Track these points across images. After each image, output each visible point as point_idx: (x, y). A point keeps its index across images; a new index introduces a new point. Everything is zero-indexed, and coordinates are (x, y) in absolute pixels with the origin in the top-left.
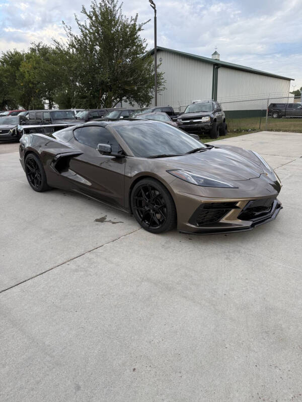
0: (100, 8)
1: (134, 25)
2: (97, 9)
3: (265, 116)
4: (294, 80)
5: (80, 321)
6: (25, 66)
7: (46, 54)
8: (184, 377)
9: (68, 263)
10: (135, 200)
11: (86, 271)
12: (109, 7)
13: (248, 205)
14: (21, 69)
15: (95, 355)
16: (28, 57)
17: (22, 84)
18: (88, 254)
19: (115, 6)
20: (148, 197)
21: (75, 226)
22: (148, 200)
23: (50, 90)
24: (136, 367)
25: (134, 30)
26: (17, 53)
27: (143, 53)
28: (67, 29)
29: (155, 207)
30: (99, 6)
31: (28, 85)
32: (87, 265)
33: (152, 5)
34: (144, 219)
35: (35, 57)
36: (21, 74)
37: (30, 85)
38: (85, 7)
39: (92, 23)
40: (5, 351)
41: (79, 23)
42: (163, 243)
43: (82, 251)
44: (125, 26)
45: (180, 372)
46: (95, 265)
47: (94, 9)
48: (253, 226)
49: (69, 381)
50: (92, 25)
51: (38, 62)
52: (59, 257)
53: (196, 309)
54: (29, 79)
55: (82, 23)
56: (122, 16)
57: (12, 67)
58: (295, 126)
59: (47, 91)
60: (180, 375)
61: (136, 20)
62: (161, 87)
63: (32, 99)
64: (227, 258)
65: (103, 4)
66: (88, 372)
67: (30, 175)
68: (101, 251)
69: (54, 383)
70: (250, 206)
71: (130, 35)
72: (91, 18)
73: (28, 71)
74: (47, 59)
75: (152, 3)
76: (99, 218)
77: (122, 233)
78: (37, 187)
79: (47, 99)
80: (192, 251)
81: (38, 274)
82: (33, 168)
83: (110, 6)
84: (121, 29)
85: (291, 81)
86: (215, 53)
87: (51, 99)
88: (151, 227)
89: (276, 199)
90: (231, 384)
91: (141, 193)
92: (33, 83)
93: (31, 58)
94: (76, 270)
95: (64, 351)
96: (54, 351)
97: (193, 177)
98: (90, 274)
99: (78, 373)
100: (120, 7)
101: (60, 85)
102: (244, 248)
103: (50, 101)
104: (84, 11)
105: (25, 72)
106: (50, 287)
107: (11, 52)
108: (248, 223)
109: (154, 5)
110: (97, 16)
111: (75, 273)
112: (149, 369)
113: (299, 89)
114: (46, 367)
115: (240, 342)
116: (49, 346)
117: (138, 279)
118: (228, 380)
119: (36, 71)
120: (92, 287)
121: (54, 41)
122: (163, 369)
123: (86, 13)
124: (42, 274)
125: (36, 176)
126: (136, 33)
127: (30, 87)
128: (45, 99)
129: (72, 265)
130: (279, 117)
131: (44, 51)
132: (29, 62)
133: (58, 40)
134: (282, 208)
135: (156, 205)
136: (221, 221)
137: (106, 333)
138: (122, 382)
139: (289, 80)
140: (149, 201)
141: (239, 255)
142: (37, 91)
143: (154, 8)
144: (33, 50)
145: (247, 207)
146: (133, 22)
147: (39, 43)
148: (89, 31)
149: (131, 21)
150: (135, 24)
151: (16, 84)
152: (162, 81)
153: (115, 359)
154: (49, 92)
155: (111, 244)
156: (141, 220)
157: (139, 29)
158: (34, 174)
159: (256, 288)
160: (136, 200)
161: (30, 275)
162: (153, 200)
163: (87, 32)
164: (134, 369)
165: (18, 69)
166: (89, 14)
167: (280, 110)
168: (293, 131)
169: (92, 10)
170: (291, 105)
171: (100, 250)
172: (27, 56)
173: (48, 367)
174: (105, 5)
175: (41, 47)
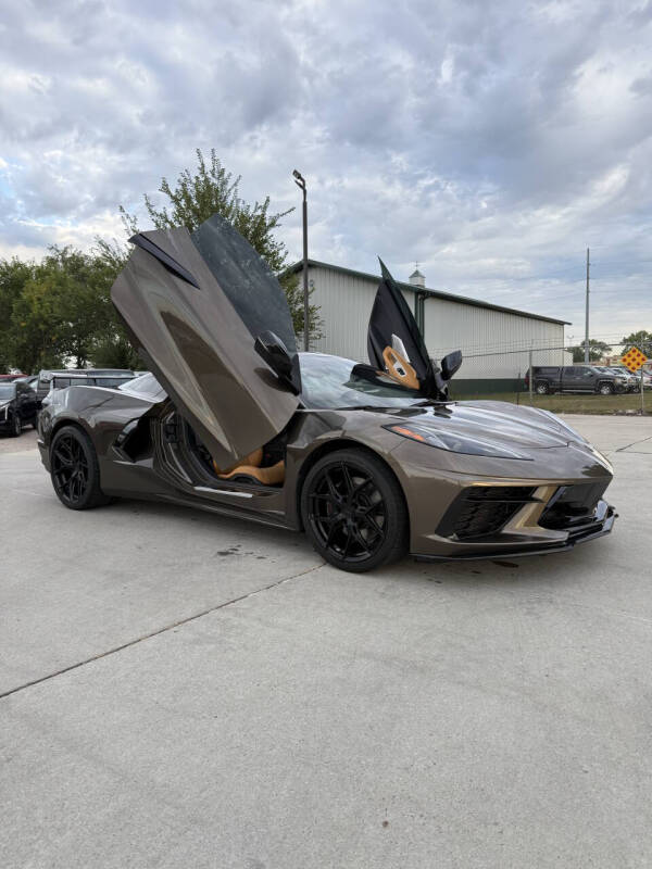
0: (196, 186)
1: (262, 217)
2: (190, 187)
3: (528, 389)
4: (569, 324)
5: (229, 735)
6: (33, 289)
7: (79, 266)
8: (509, 833)
9: (175, 629)
10: (311, 500)
11: (220, 642)
12: (213, 184)
13: (558, 495)
14: (25, 296)
15: (282, 798)
16: (41, 273)
17: (23, 324)
18: (218, 611)
19: (224, 183)
20: (343, 490)
21: (174, 564)
22: (341, 497)
23: (81, 336)
24: (387, 819)
25: (261, 227)
26: (18, 265)
27: (278, 268)
28: (128, 221)
29: (357, 511)
30: (194, 181)
31: (37, 325)
32: (219, 632)
33: (299, 181)
34: (331, 544)
35: (55, 272)
36: (24, 306)
37: (42, 326)
38: (168, 182)
39: (178, 211)
40: (58, 800)
41: (153, 209)
42: (381, 590)
43: (203, 607)
44: (244, 219)
45: (496, 824)
46: (239, 631)
47: (183, 185)
48: (571, 541)
49: (233, 855)
50: (180, 214)
51: (61, 283)
52: (150, 619)
53: (492, 703)
54: (40, 314)
55: (160, 211)
56: (238, 201)
57: (6, 292)
58: (587, 405)
59: (75, 339)
60: (497, 829)
61: (265, 208)
62: (313, 334)
63: (42, 354)
64: (528, 613)
65: (202, 179)
66: (273, 834)
67: (59, 474)
68: (245, 606)
69: (195, 859)
70: (561, 497)
71: (253, 234)
72: (176, 200)
73: (39, 299)
74: (82, 278)
75: (299, 177)
76: (222, 549)
77: (283, 573)
78: (74, 499)
79: (75, 354)
80: (449, 602)
81: (109, 650)
82: (67, 457)
83: (215, 181)
84: (236, 224)
85: (565, 326)
86: (416, 274)
87: (81, 355)
88: (349, 559)
89: (601, 499)
90: (622, 841)
91: (326, 482)
92: (45, 323)
93: (47, 273)
94: (197, 642)
95: (204, 794)
96: (180, 796)
97: (440, 436)
98: (230, 648)
99: (251, 837)
100: (235, 185)
101: (106, 325)
102: (559, 595)
103: (78, 359)
104: (165, 189)
105: (32, 301)
106: (143, 674)
107: (6, 263)
108: (561, 536)
109: (302, 180)
110: (189, 200)
111: (197, 647)
112: (421, 821)
113: (579, 344)
114: (169, 829)
115: (614, 759)
116: (165, 785)
117: (344, 653)
118: (613, 833)
119: (58, 298)
120: (243, 672)
121: (100, 242)
122: (454, 819)
123: (168, 192)
124: (118, 650)
125: (73, 475)
126: (266, 232)
127: (40, 330)
128: (69, 355)
129: (184, 633)
130: (549, 392)
131: (75, 264)
132: (43, 282)
133: (109, 242)
134: (617, 516)
135: (360, 507)
136: (506, 530)
137: (297, 755)
138: (363, 850)
139: (562, 323)
140: (345, 500)
141: (552, 607)
142: (54, 338)
143: (303, 187)
144: (52, 261)
145: (555, 499)
146: (259, 212)
147: (66, 248)
148: (173, 226)
149: (256, 211)
150: (263, 215)
151: (10, 324)
152: (317, 321)
153: (332, 806)
154: (79, 342)
155: (264, 594)
156: (325, 544)
157: (272, 225)
158: (68, 472)
159: (611, 662)
160: (314, 499)
161: (90, 653)
162: (354, 497)
163: (168, 226)
164: (386, 824)
165: (18, 296)
166: (174, 194)
167: (551, 381)
168: (587, 412)
169: (180, 187)
170: (570, 370)
171: (242, 604)
172: (39, 271)
173: (172, 829)
174: (207, 180)
175: (68, 256)
